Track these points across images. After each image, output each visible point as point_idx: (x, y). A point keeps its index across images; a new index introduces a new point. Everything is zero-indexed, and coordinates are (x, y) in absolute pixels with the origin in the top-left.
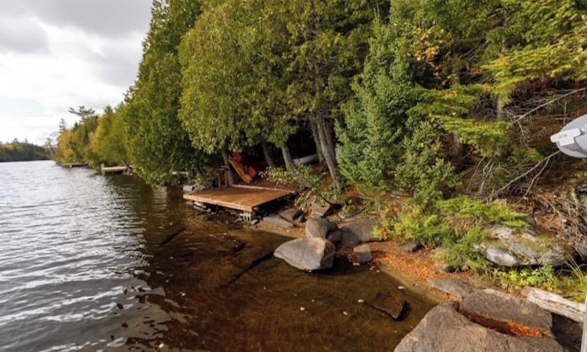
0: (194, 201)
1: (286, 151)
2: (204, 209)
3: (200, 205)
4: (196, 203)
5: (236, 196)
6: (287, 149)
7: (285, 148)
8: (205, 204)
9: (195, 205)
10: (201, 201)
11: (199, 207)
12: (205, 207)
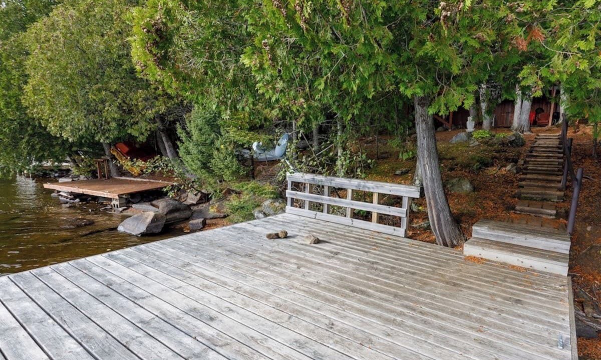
0: (59, 192)
1: (169, 146)
2: (71, 199)
3: (65, 195)
4: (61, 193)
5: (112, 186)
6: (170, 143)
7: (168, 142)
8: (71, 194)
9: (60, 195)
10: (66, 190)
11: (65, 197)
12: (72, 197)
